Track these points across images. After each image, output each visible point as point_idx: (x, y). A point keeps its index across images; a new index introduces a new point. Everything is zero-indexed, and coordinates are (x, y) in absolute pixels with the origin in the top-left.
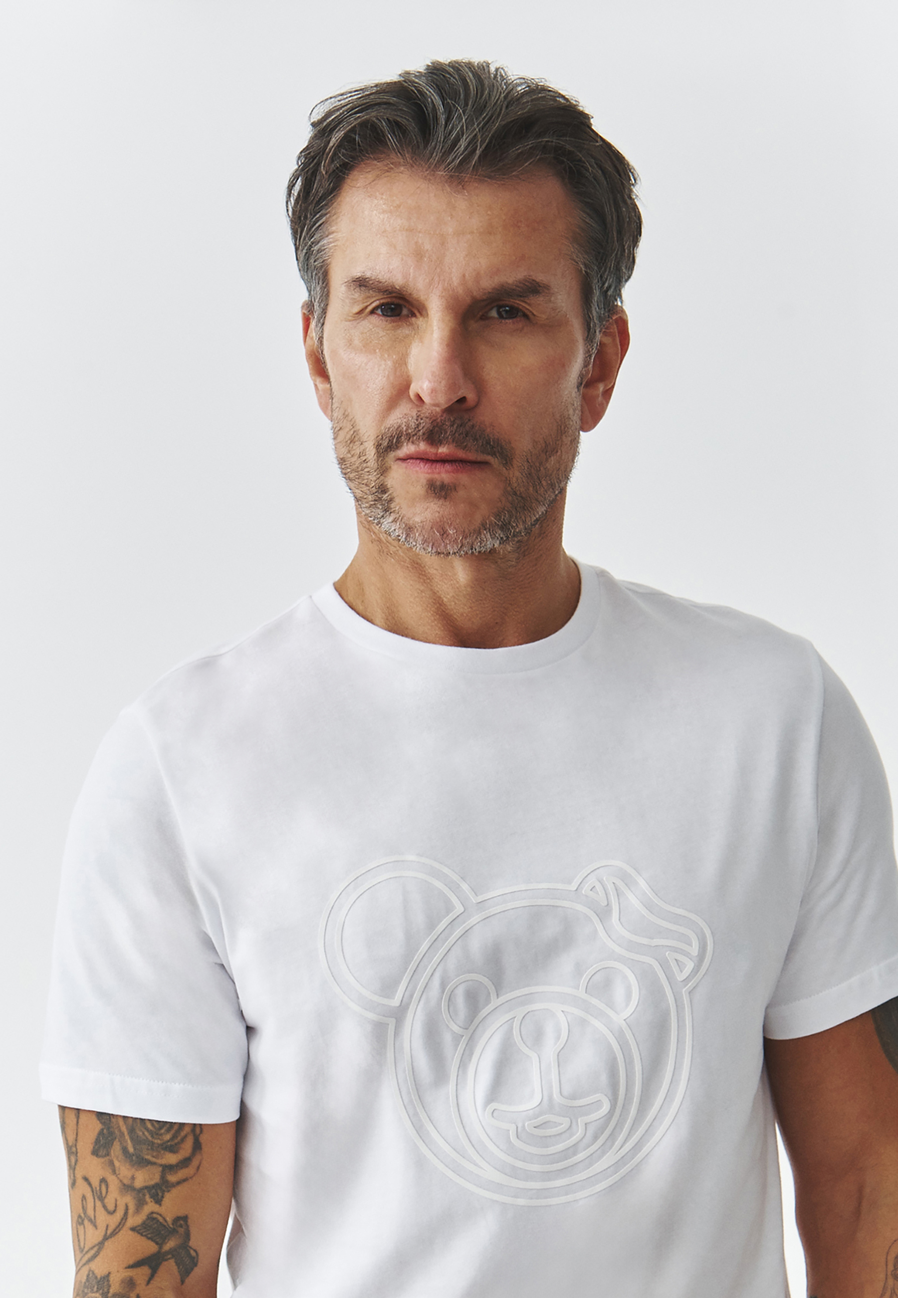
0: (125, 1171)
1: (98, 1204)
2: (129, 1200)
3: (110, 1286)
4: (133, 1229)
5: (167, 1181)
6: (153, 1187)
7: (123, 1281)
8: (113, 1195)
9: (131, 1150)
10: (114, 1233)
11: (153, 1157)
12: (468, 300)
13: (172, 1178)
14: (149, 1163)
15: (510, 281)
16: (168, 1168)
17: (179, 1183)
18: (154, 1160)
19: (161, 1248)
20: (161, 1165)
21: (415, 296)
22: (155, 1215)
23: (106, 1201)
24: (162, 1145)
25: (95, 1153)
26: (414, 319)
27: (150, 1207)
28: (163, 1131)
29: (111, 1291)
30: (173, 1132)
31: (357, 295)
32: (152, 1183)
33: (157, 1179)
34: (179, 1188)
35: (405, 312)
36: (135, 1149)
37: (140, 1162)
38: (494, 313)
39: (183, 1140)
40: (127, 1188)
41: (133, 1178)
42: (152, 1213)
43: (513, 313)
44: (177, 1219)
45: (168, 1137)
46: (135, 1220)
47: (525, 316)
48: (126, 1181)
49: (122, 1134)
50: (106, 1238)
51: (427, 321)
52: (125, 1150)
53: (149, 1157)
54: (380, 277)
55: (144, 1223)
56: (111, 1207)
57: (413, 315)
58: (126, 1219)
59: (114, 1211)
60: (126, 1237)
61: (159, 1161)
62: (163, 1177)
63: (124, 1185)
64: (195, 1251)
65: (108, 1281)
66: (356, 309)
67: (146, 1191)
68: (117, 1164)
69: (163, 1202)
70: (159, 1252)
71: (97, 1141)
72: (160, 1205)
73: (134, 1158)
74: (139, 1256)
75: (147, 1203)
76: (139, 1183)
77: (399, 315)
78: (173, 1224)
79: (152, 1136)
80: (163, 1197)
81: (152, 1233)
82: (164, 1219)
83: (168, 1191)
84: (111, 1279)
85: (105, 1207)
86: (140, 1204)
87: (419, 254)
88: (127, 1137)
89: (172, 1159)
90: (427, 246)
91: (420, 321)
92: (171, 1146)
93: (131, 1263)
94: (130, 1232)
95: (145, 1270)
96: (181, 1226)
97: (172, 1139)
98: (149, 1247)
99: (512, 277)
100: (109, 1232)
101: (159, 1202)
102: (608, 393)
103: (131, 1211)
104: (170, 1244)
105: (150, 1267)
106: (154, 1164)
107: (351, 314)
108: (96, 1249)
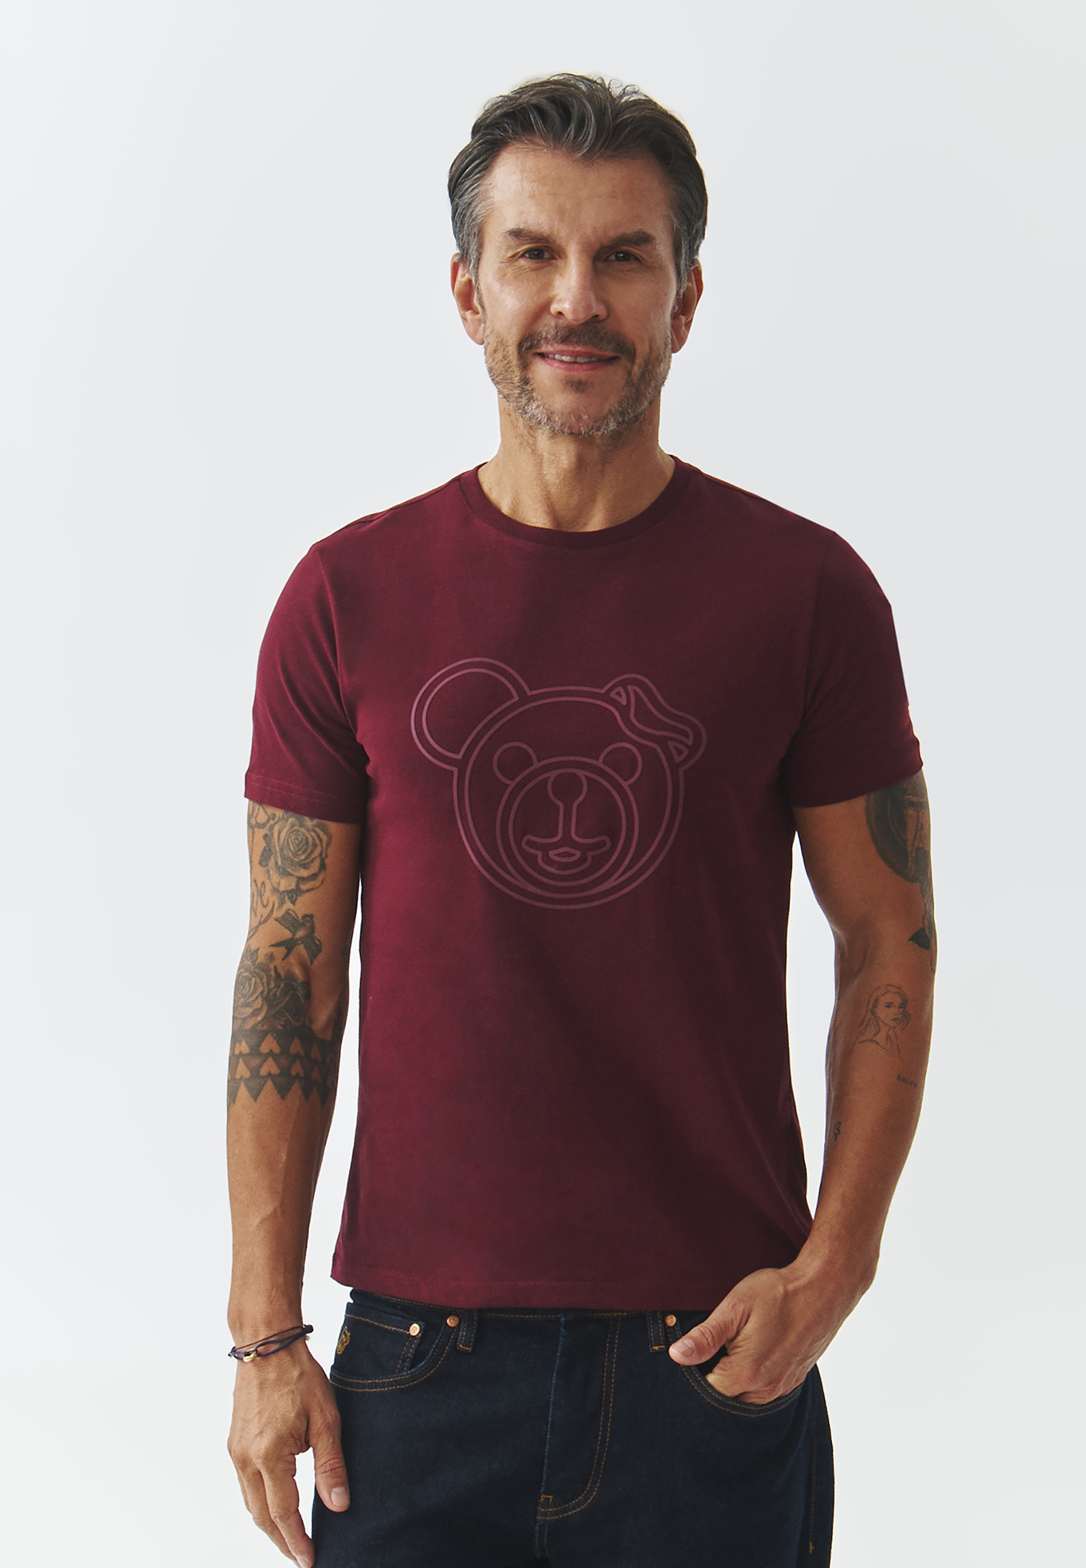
0: (275, 877)
1: (259, 899)
2: (275, 899)
3: (257, 957)
4: (276, 920)
5: (300, 889)
6: (291, 891)
7: (266, 955)
8: (268, 893)
9: (280, 863)
10: (265, 921)
11: (292, 870)
12: (598, 246)
13: (304, 887)
14: (289, 874)
15: (629, 232)
16: (301, 880)
17: (308, 891)
18: (292, 872)
19: (294, 935)
20: (297, 877)
21: (558, 242)
22: (290, 912)
23: (263, 897)
24: (299, 862)
25: (260, 863)
26: (554, 261)
27: (288, 905)
28: (300, 852)
29: (258, 961)
30: (306, 854)
31: (512, 241)
32: (290, 888)
33: (293, 886)
34: (308, 894)
35: (546, 255)
36: (282, 863)
37: (285, 873)
38: (613, 257)
39: (312, 861)
40: (275, 890)
41: (279, 884)
42: (289, 910)
43: (627, 257)
44: (305, 916)
45: (303, 857)
46: (278, 913)
47: (637, 259)
48: (275, 886)
49: (276, 851)
50: (260, 924)
51: (566, 263)
52: (276, 863)
53: (289, 870)
54: (532, 228)
55: (283, 916)
56: (265, 902)
57: (553, 258)
58: (272, 914)
59: (267, 905)
60: (272, 924)
61: (295, 874)
62: (297, 885)
63: (274, 888)
64: (319, 940)
65: (257, 953)
66: (510, 254)
67: (286, 894)
68: (271, 872)
69: (296, 903)
70: (293, 938)
71: (262, 855)
72: (294, 905)
73: (281, 869)
74: (279, 940)
75: (286, 903)
76: (282, 888)
77: (542, 258)
78: (302, 919)
79: (293, 856)
80: (296, 899)
81: (288, 924)
82: (296, 915)
83: (300, 896)
84: (260, 952)
85: (262, 901)
86: (282, 903)
87: (561, 212)
88: (278, 855)
89: (305, 873)
90: (568, 206)
91: (560, 262)
92: (305, 864)
93: (273, 943)
94: (274, 921)
95: (283, 950)
96: (308, 921)
97: (307, 858)
98: (287, 934)
99: (630, 229)
100: (262, 920)
101: (293, 903)
102: (688, 325)
103: (276, 906)
104: (300, 934)
105: (286, 948)
106: (292, 875)
107: (505, 258)
108: (254, 930)
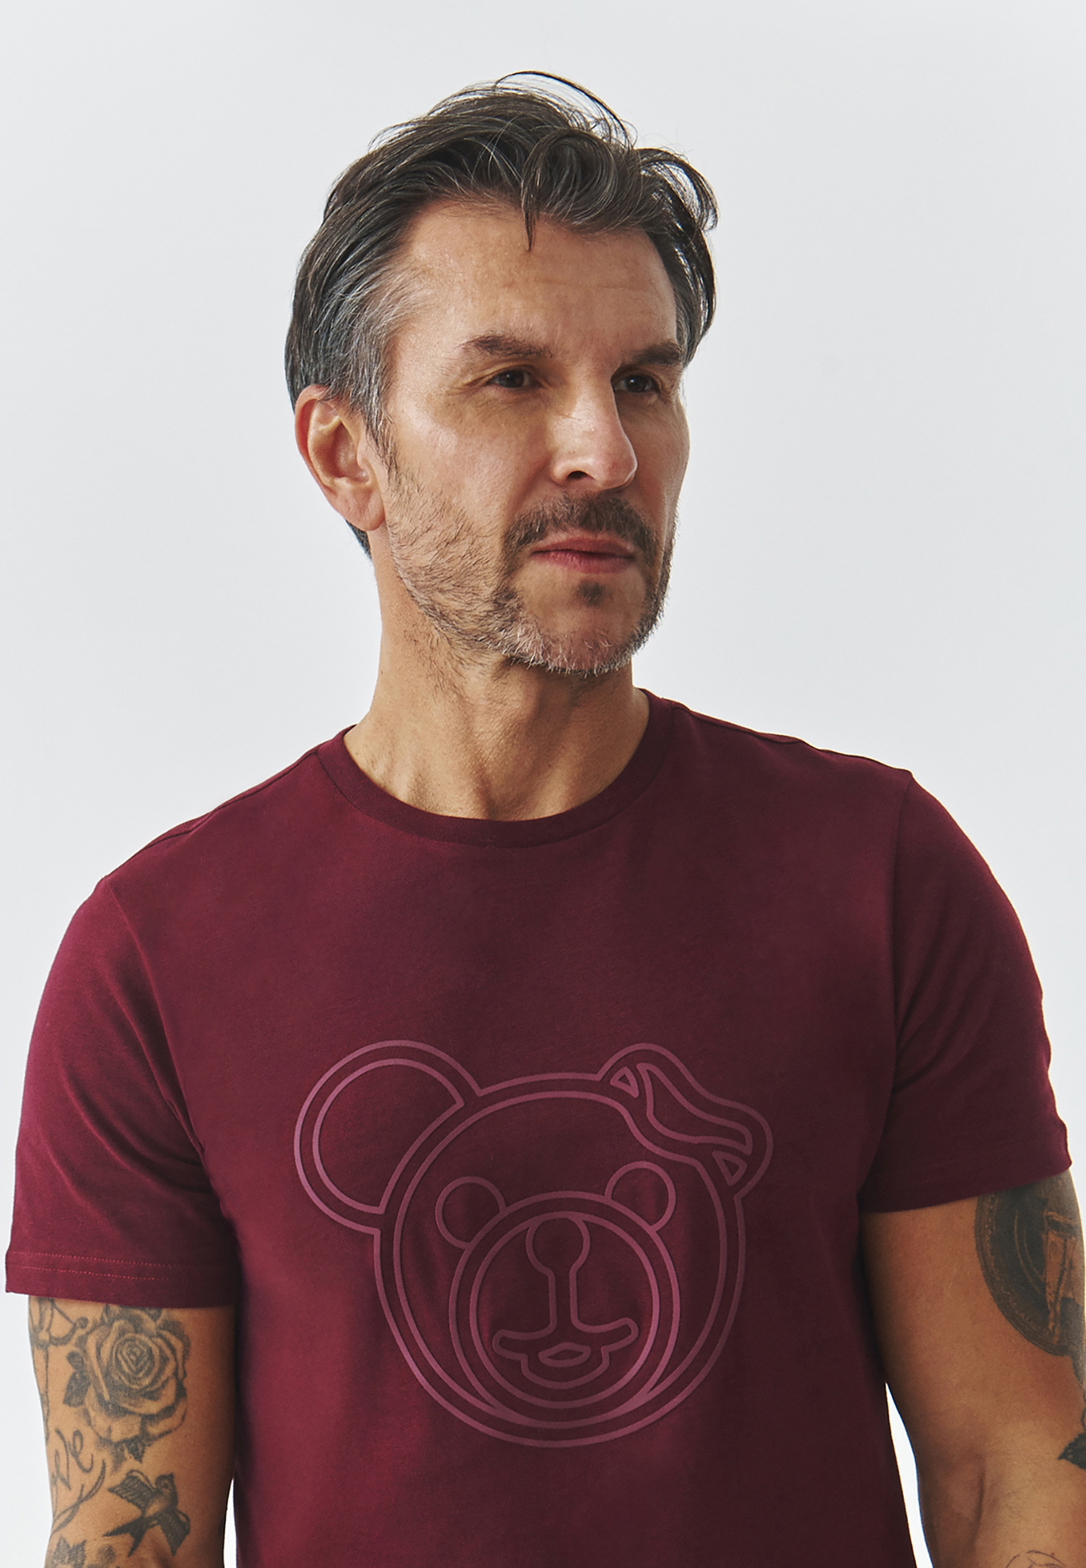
0: (101, 1421)
1: (72, 1460)
2: (106, 1456)
3: (85, 1556)
4: (112, 1490)
5: (148, 1434)
6: (132, 1440)
7: (100, 1552)
8: (89, 1450)
9: (107, 1397)
10: (91, 1495)
11: (131, 1405)
12: (619, 364)
13: (154, 1430)
14: (126, 1412)
16: (148, 1419)
17: (161, 1435)
18: (131, 1408)
19: (144, 1512)
20: (140, 1415)
21: (558, 359)
22: (135, 1474)
23: (81, 1457)
24: (141, 1390)
25: (67, 1401)
27: (130, 1464)
28: (141, 1375)
29: (86, 1562)
30: (152, 1376)
32: (130, 1436)
33: (136, 1431)
34: (162, 1441)
36: (111, 1397)
37: (117, 1411)
39: (163, 1386)
40: (104, 1442)
41: (110, 1430)
42: (132, 1471)
44: (161, 1478)
45: (147, 1381)
46: (114, 1479)
48: (103, 1434)
49: (96, 1378)
50: (81, 1500)
52: (100, 1397)
53: (126, 1406)
55: (123, 1483)
56: (87, 1464)
58: (104, 1478)
59: (91, 1469)
60: (104, 1499)
61: (138, 1410)
62: (143, 1429)
63: (101, 1438)
64: (184, 1515)
65: (83, 1550)
67: (124, 1445)
68: (92, 1414)
69: (144, 1459)
70: (142, 1517)
71: (69, 1387)
72: (141, 1461)
73: (110, 1406)
74: (119, 1522)
75: (125, 1459)
76: (116, 1436)
78: (156, 1484)
79: (130, 1381)
80: (143, 1452)
81: (132, 1495)
82: (146, 1478)
83: (149, 1445)
84: (87, 1548)
85: (79, 1464)
86: (119, 1460)
87: (564, 309)
88: (102, 1383)
89: (152, 1407)
92: (152, 1392)
93: (110, 1529)
94: (109, 1494)
95: (127, 1539)
96: (166, 1486)
97: (152, 1384)
98: (131, 1512)
100: (84, 1494)
101: (139, 1457)
103: (108, 1469)
104: (154, 1508)
105: (133, 1535)
106: (132, 1413)
107: (458, 387)
108: (68, 1513)
